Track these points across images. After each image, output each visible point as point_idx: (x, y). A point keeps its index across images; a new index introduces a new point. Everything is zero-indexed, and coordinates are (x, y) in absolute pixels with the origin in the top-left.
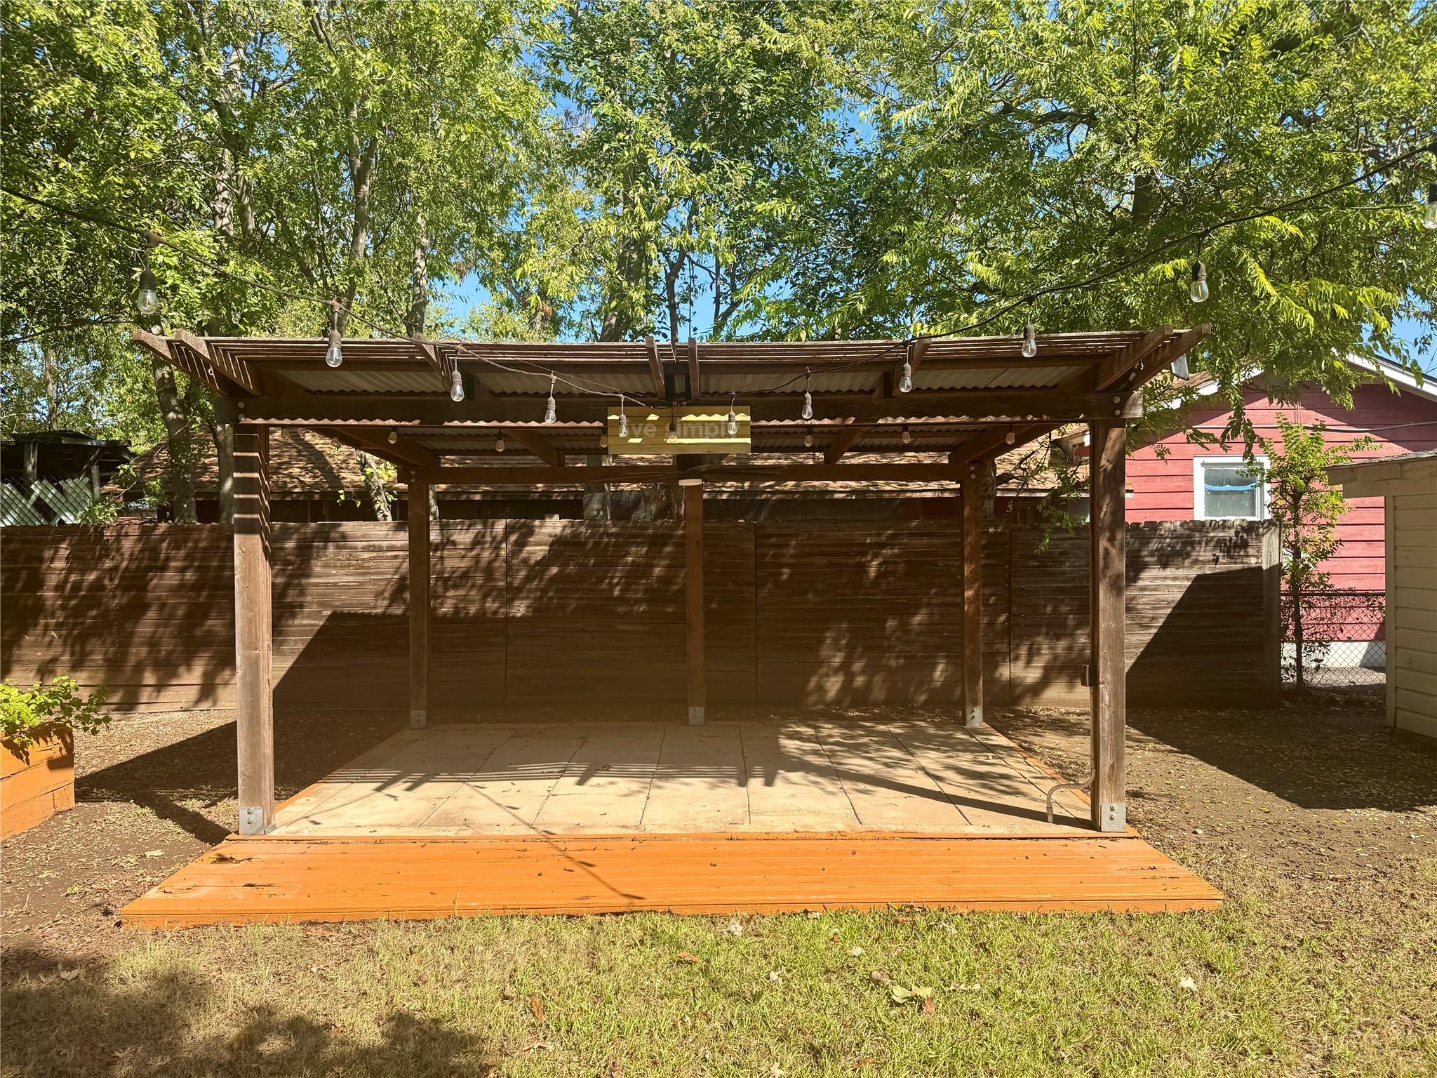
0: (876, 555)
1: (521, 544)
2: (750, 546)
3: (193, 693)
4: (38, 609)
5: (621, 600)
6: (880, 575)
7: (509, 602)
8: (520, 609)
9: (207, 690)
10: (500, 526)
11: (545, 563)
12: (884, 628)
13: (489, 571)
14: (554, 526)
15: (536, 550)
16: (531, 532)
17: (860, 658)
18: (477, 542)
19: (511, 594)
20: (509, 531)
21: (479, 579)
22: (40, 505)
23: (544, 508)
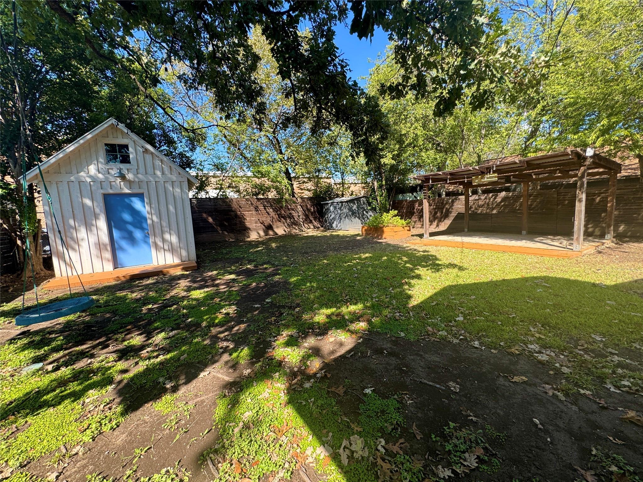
0: (599, 196)
1: (495, 198)
2: (556, 196)
3: (435, 226)
4: (414, 213)
5: (519, 210)
6: (600, 201)
7: (493, 210)
8: (495, 212)
9: (438, 226)
10: (491, 195)
11: (501, 202)
12: (601, 216)
13: (488, 204)
14: (503, 194)
15: (499, 200)
16: (497, 195)
17: (591, 224)
18: (486, 198)
19: (493, 209)
20: (492, 196)
21: (486, 206)
22: (415, 197)
23: (500, 191)
